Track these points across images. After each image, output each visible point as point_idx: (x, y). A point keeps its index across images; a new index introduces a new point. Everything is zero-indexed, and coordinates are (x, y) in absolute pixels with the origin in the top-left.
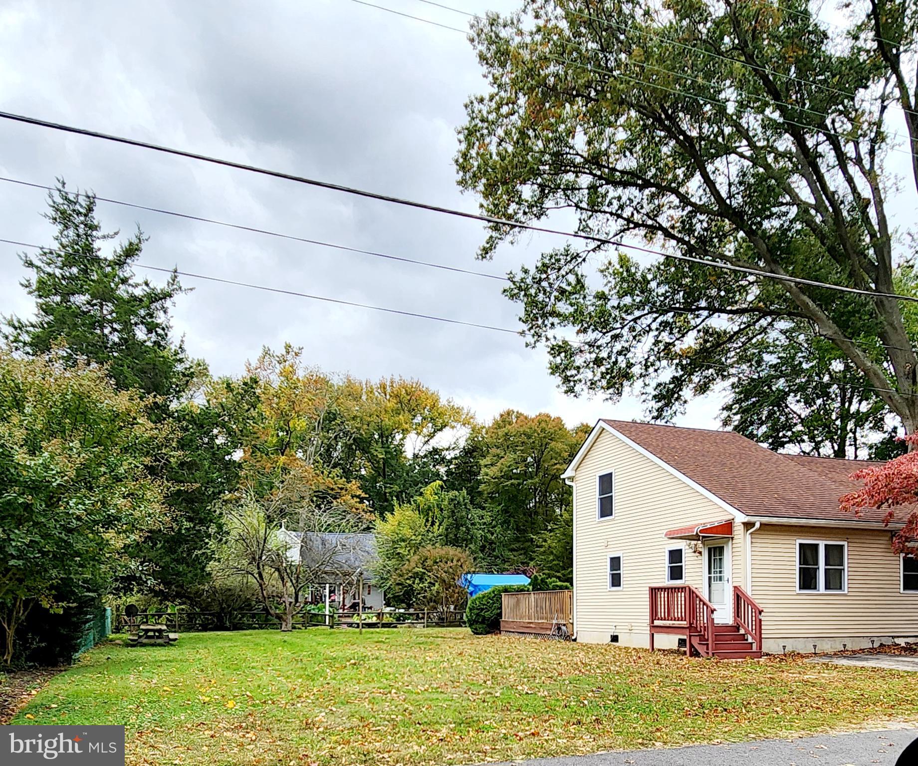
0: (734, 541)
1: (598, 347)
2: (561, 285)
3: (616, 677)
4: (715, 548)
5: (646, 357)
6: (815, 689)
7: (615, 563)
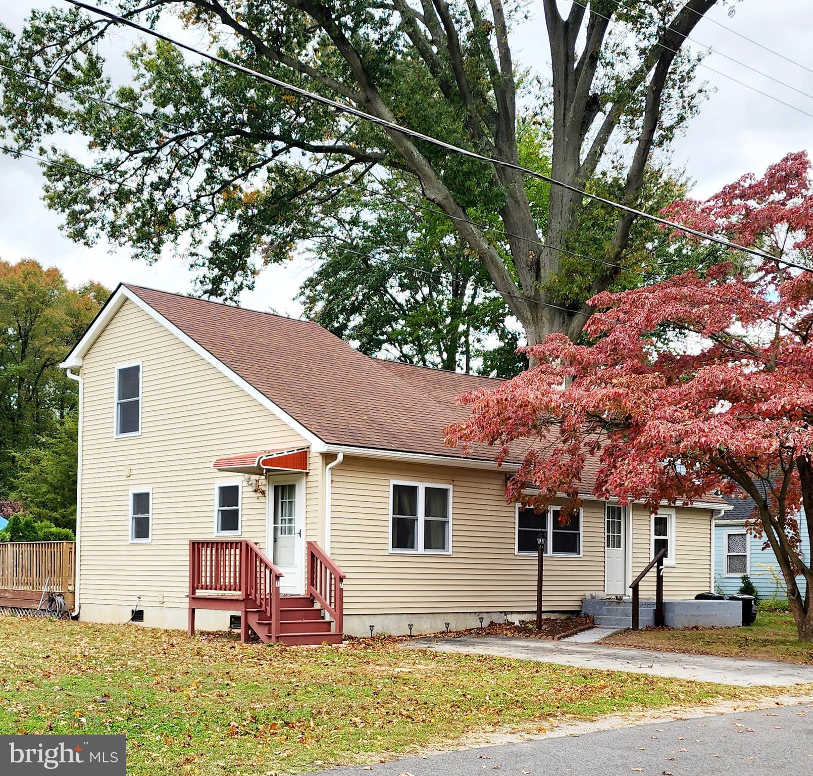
0: (310, 478)
1: (123, 174)
2: (65, 66)
3: (135, 678)
4: (283, 487)
5: (194, 197)
6: (407, 689)
7: (141, 502)
